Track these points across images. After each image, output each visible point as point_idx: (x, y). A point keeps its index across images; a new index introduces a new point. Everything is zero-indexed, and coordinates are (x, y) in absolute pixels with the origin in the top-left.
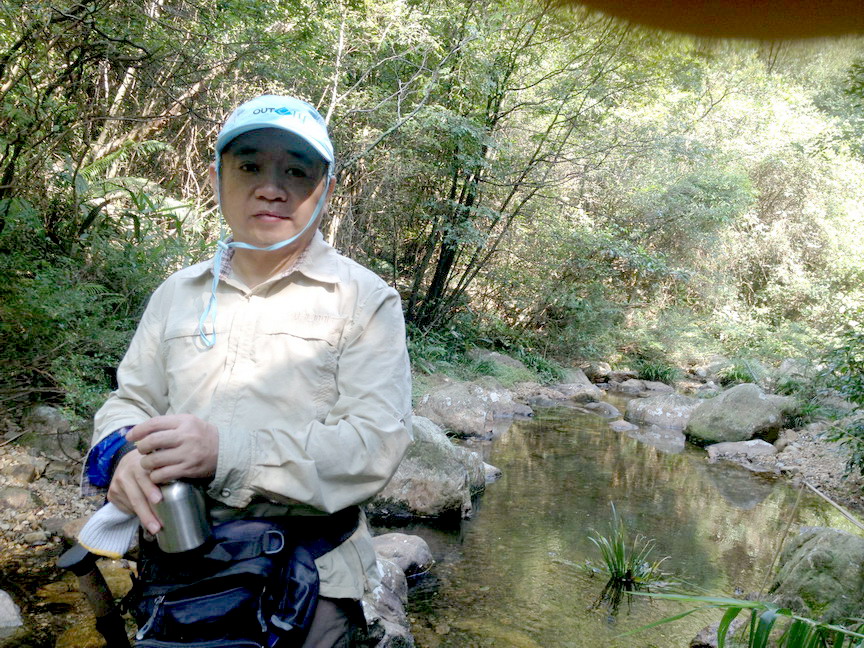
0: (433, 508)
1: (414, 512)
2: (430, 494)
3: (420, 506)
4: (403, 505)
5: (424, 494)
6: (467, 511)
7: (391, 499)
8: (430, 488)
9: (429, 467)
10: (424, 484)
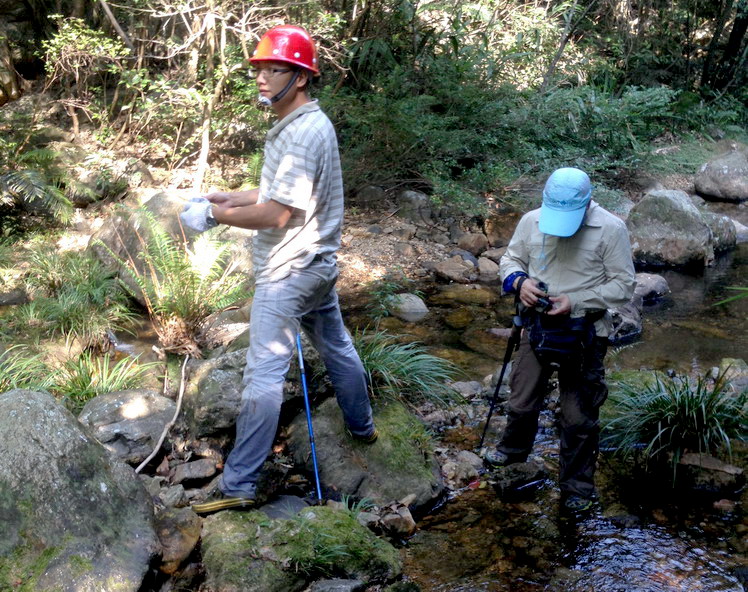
0: (680, 258)
1: (666, 262)
2: (679, 249)
3: (670, 257)
4: (658, 257)
5: (675, 249)
6: (710, 261)
7: (648, 253)
8: (679, 245)
9: (679, 229)
10: (674, 242)
